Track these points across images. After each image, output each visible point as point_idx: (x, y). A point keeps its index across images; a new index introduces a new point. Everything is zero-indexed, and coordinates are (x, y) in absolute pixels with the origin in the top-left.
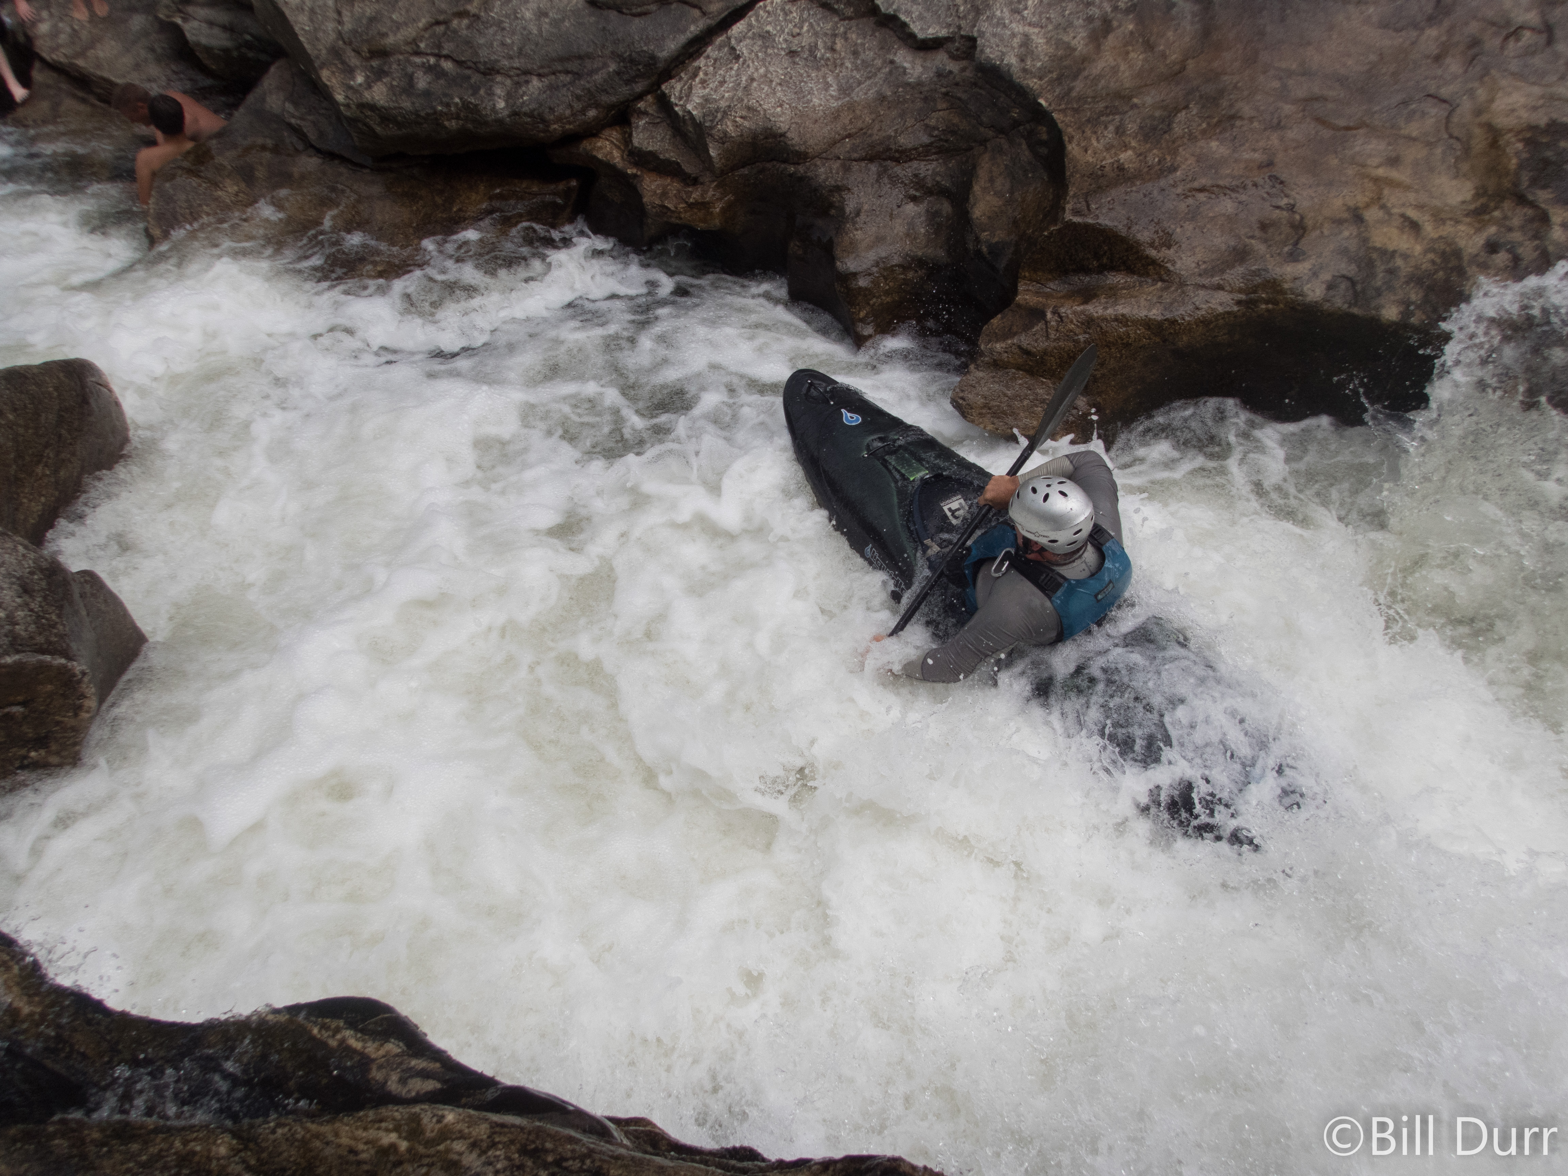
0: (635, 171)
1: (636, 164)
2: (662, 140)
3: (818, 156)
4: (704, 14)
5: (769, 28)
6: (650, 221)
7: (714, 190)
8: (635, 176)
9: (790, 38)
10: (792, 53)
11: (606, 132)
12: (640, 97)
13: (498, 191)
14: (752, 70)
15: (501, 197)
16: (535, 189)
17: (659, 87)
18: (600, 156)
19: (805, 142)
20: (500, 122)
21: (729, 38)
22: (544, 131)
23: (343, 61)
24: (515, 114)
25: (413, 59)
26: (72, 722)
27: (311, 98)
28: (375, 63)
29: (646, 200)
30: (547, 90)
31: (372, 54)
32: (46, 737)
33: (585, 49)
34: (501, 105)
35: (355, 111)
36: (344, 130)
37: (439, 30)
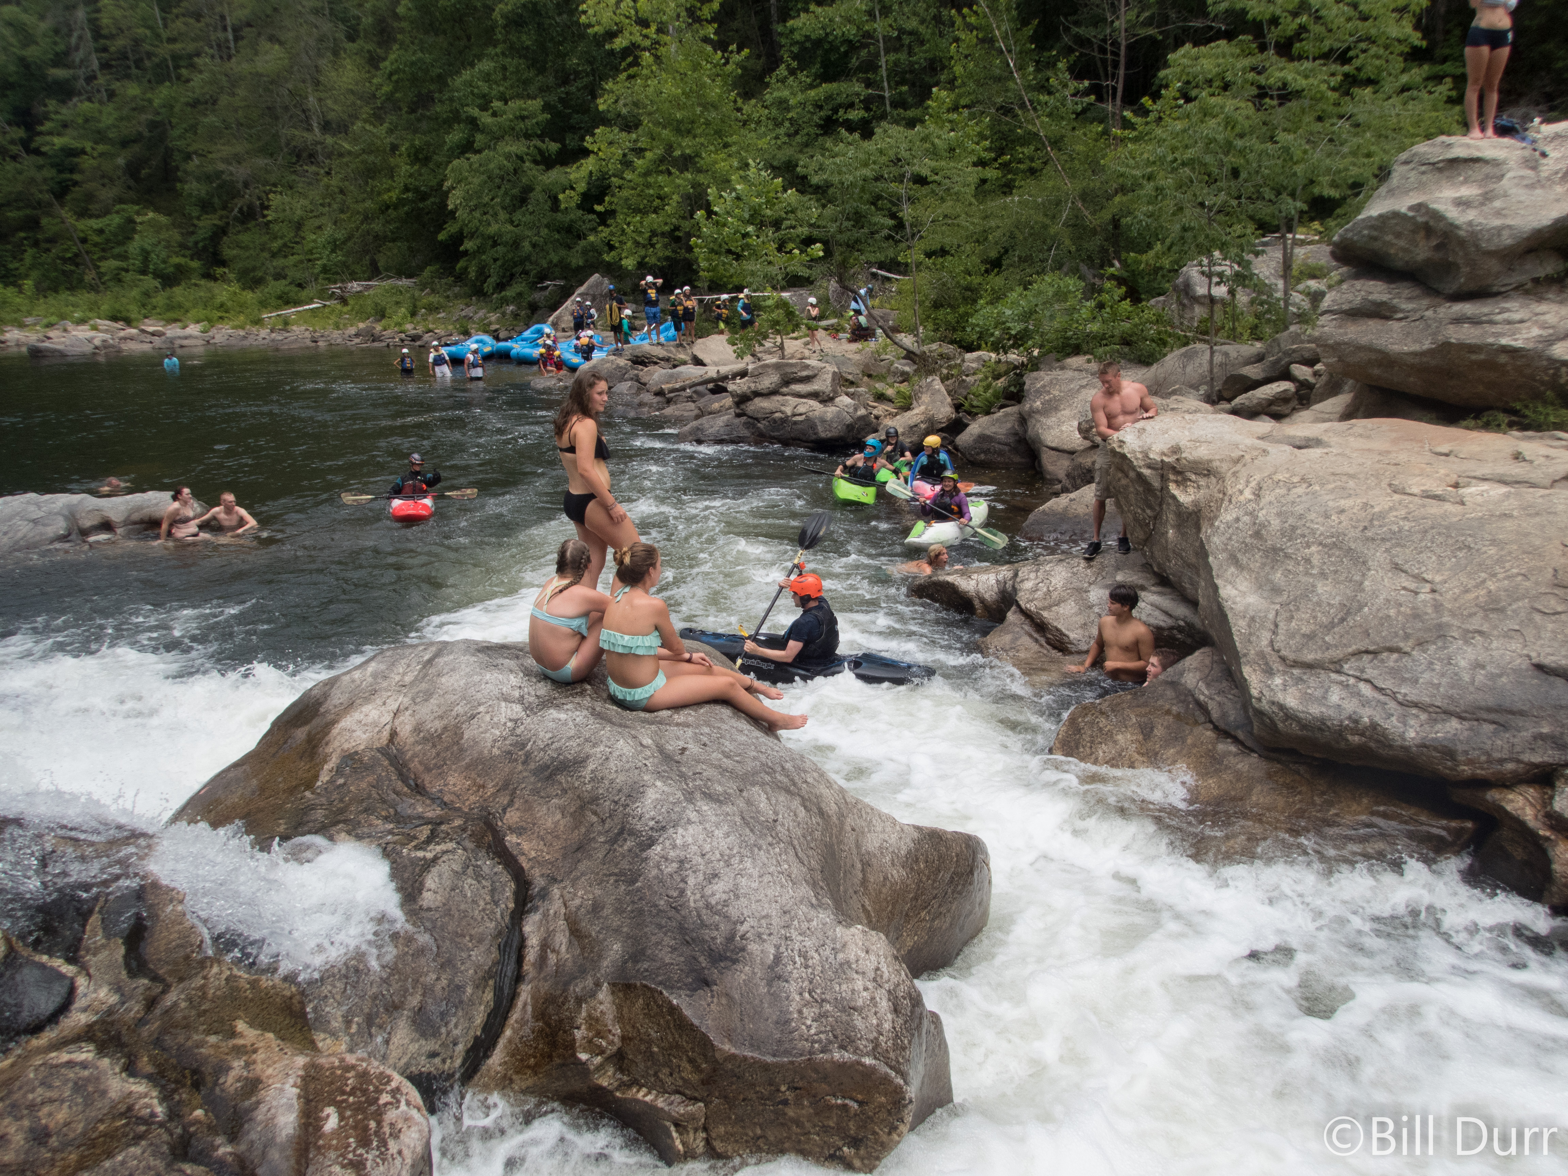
0: (1548, 834)
1: (1552, 828)
6: (1554, 889)
8: (1547, 839)
11: (1523, 788)
13: (1382, 808)
15: (1385, 816)
16: (1423, 818)
18: (1509, 808)
20: (1406, 749)
22: (1451, 769)
23: (1267, 664)
24: (1424, 746)
25: (1334, 676)
26: (884, 1138)
27: (1225, 684)
28: (1296, 672)
29: (1556, 867)
30: (1466, 733)
31: (1296, 664)
32: (861, 1140)
33: (1519, 706)
34: (1411, 734)
35: (1265, 706)
36: (1248, 718)
37: (1366, 658)
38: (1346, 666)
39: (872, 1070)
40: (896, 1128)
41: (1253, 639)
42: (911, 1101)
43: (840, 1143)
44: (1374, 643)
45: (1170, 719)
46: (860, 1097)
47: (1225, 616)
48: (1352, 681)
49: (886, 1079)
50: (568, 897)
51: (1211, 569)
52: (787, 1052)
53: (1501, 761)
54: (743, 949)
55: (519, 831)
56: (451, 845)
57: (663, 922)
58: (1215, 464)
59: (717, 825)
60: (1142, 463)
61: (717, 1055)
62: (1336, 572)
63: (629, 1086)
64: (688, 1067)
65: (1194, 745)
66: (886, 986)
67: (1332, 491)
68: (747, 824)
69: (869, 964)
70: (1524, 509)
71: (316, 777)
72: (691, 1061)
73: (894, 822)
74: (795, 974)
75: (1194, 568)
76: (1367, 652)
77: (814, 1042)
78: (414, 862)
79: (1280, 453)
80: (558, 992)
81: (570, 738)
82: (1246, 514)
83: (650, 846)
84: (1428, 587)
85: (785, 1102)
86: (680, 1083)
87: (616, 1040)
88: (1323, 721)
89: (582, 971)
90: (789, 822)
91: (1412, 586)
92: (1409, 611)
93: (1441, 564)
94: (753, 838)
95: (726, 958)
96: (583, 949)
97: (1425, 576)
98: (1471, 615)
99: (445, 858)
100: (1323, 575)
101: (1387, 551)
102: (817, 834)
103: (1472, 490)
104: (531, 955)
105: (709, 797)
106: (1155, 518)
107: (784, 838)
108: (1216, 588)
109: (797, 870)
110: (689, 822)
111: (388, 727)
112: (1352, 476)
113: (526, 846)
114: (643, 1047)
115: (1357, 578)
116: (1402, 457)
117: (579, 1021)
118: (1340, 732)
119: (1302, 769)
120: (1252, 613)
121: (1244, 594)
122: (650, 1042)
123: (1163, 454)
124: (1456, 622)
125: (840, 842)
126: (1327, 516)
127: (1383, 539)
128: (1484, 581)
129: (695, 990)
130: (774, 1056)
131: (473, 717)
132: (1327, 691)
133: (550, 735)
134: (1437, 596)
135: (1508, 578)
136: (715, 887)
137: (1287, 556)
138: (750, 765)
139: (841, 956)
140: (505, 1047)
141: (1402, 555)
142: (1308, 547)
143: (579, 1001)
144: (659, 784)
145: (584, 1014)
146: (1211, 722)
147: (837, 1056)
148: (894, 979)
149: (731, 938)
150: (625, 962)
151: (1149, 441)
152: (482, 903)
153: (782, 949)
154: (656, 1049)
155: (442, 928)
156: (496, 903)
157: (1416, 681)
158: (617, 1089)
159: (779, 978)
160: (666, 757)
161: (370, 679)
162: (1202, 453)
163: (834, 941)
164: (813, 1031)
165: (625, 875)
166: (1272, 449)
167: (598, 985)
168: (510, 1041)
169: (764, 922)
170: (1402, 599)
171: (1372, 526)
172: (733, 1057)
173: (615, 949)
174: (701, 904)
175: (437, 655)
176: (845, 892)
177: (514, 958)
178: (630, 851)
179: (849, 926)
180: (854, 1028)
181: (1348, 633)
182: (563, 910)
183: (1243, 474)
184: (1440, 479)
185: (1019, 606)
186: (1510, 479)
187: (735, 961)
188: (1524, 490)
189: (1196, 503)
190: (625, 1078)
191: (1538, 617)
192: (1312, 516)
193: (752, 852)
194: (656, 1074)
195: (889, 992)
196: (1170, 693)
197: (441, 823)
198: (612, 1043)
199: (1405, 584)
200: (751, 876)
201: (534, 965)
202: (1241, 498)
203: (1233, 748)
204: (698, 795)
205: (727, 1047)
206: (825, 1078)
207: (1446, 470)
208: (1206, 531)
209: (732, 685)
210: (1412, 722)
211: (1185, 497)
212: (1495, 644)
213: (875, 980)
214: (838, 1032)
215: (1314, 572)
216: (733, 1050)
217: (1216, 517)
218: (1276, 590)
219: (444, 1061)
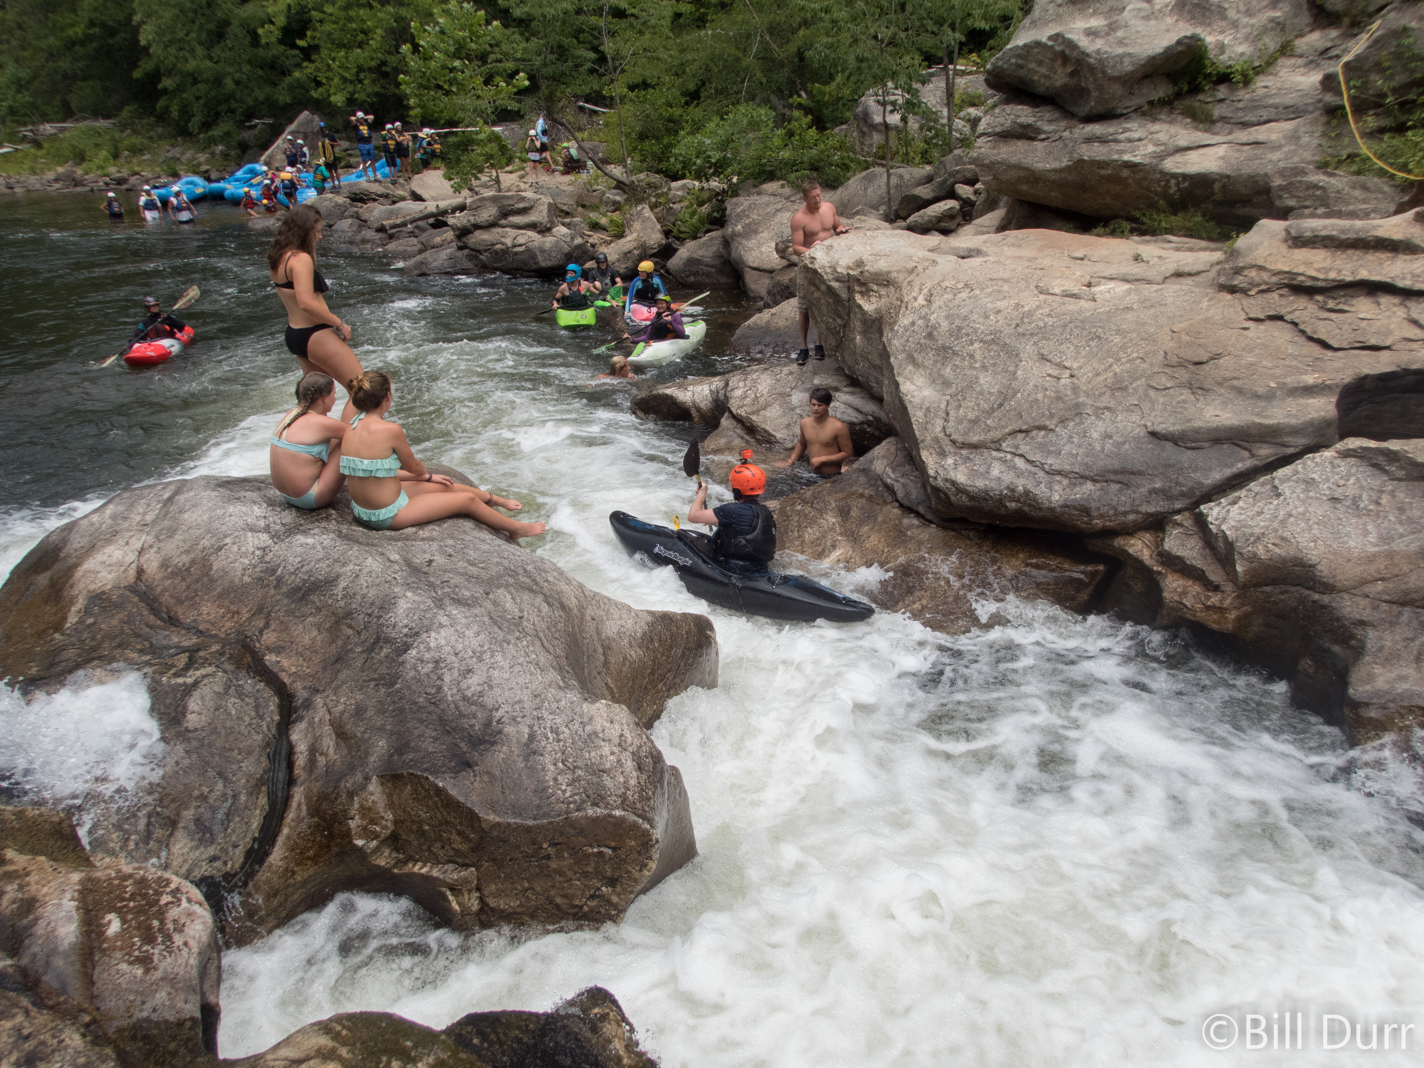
0: (1160, 569)
1: (1163, 564)
2: (1192, 549)
3: (1346, 590)
4: (1253, 456)
5: (1314, 476)
6: (1164, 612)
7: (1234, 599)
8: (1159, 573)
9: (1334, 487)
10: (1334, 500)
11: (1141, 534)
12: (1179, 512)
13: (1034, 561)
14: (1291, 507)
15: (1037, 566)
16: (1066, 566)
17: (1198, 507)
18: (1131, 551)
19: (1334, 577)
20: (1052, 510)
21: (1273, 479)
22: (1087, 523)
23: (940, 447)
24: (1066, 506)
25: (994, 453)
26: (636, 874)
27: (907, 467)
28: (964, 452)
29: (1166, 594)
30: (1098, 493)
31: (965, 445)
32: (617, 880)
33: (1138, 467)
34: (1056, 497)
35: (940, 483)
36: (927, 495)
37: (1020, 436)
38: (1004, 445)
39: (622, 820)
40: (646, 865)
41: (929, 426)
42: (657, 841)
43: (599, 885)
44: (1025, 423)
45: (863, 501)
46: (613, 844)
47: (905, 409)
48: (1009, 457)
49: (635, 826)
50: (331, 704)
51: (893, 368)
52: (546, 815)
53: (1125, 513)
54: (500, 732)
55: (278, 650)
56: (210, 669)
57: (424, 717)
58: (893, 275)
59: (468, 626)
60: (831, 277)
61: (484, 825)
62: (995, 364)
63: (405, 862)
64: (458, 839)
65: (884, 522)
66: (630, 749)
67: (990, 294)
68: (495, 623)
69: (614, 732)
70: (1142, 302)
71: (64, 619)
72: (460, 833)
73: (629, 609)
74: (549, 748)
75: (879, 369)
76: (1021, 431)
77: (569, 803)
78: (175, 688)
79: (947, 263)
80: (331, 790)
81: (319, 561)
82: (920, 318)
83: (405, 651)
84: (1068, 372)
85: (548, 857)
86: (452, 853)
87: (389, 824)
88: (986, 492)
89: (351, 769)
90: (534, 618)
91: (1055, 372)
92: (1053, 394)
93: (1078, 353)
94: (501, 635)
95: (485, 742)
96: (350, 749)
97: (1065, 363)
98: (1101, 395)
99: (205, 681)
100: (984, 368)
101: (1035, 344)
102: (560, 626)
103: (1102, 288)
104: (301, 760)
105: (458, 602)
106: (845, 326)
107: (530, 632)
108: (897, 385)
109: (544, 659)
110: (441, 626)
111: (134, 566)
112: (1006, 281)
113: (285, 663)
114: (415, 827)
115: (1011, 368)
116: (1046, 262)
117: (353, 812)
118: (1000, 500)
119: (971, 534)
120: (927, 405)
121: (920, 388)
122: (421, 823)
123: (849, 268)
124: (1090, 402)
125: (582, 631)
126: (987, 317)
127: (1032, 334)
128: (1111, 366)
129: (459, 772)
130: (535, 819)
131: (220, 549)
132: (989, 467)
133: (299, 559)
134: (1075, 380)
135: (1129, 361)
136: (470, 681)
137: (955, 353)
138: (494, 570)
139: (588, 728)
140: (284, 844)
141: (1047, 347)
142: (972, 344)
143: (351, 795)
144: (409, 594)
145: (356, 806)
146: (897, 501)
147: (590, 812)
148: (637, 742)
149: (488, 724)
150: (391, 756)
151: (836, 256)
152: (247, 719)
153: (536, 728)
154: (427, 828)
155: (210, 745)
156: (261, 717)
157: (1059, 453)
158: (394, 867)
159: (534, 753)
160: (414, 570)
161: (110, 522)
162: (882, 265)
163: (581, 716)
164: (568, 794)
165: (384, 679)
166: (941, 259)
167: (367, 779)
168: (288, 838)
169: (517, 707)
170: (1047, 385)
171: (1023, 323)
172: (499, 824)
173: (381, 745)
174: (458, 697)
175: (176, 493)
176: (590, 674)
177: (284, 765)
178: (387, 657)
179: (593, 702)
180: (604, 787)
181: (1004, 416)
182: (328, 717)
183: (917, 283)
184: (1076, 280)
185: (731, 412)
186: (1130, 278)
187: (493, 743)
188: (1142, 286)
189: (878, 311)
190: (401, 856)
191: (1152, 393)
192: (975, 317)
193: (501, 646)
194: (429, 848)
195: (633, 753)
196: (862, 479)
197: (198, 650)
198: (385, 827)
199: (1050, 372)
200: (502, 668)
201: (304, 768)
202: (916, 304)
203: (916, 522)
204: (447, 601)
205: (492, 817)
206: (582, 832)
207: (1081, 272)
208: (887, 334)
209: (472, 499)
210: (1056, 487)
211: (869, 306)
212: (1119, 418)
213: (620, 745)
214: (590, 792)
215: (977, 365)
216: (497, 819)
217: (895, 322)
218: (946, 384)
219: (225, 863)
